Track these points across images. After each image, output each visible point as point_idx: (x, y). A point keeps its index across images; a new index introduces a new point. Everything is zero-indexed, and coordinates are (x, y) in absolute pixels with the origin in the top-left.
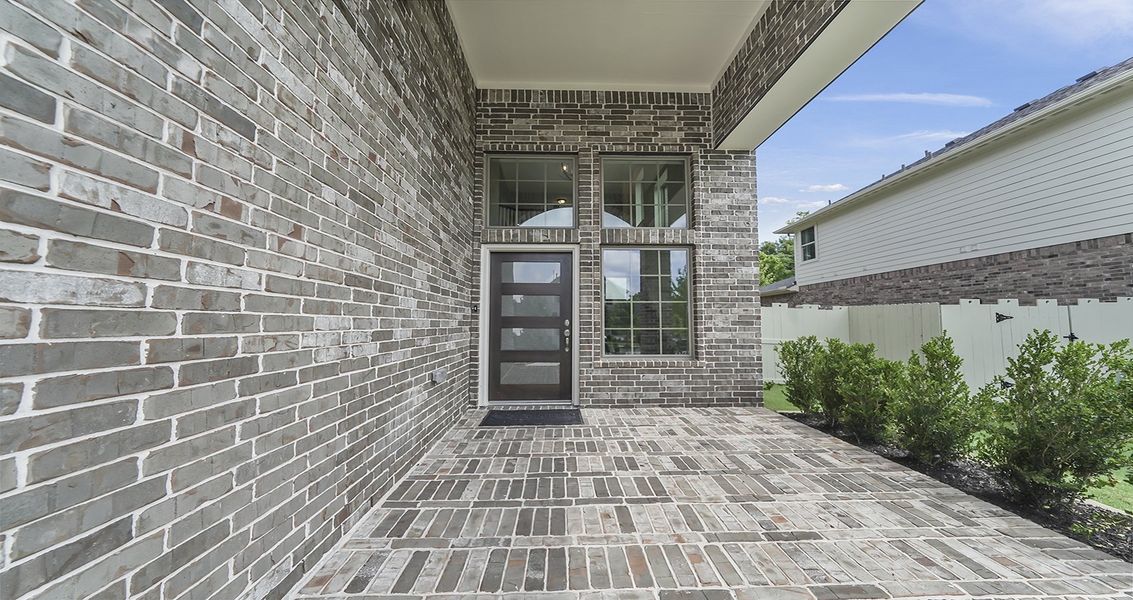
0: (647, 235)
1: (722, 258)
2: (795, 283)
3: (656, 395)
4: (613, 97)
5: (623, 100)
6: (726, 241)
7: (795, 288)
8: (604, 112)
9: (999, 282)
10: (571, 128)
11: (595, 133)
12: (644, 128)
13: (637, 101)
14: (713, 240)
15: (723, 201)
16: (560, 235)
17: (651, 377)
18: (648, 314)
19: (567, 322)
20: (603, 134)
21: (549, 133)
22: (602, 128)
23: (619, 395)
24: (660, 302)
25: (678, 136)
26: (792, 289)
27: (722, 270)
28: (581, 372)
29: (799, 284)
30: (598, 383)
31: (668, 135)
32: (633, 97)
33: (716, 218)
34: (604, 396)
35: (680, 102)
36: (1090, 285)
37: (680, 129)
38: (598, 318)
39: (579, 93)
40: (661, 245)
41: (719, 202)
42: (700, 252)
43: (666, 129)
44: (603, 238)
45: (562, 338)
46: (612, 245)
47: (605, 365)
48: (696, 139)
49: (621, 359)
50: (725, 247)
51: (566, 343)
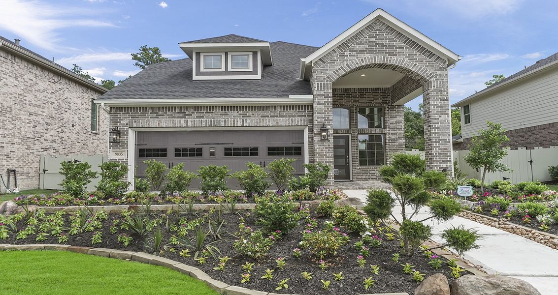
0: (371, 131)
1: (394, 137)
2: (461, 137)
3: (375, 177)
4: (360, 90)
5: (363, 91)
6: (395, 132)
7: (461, 140)
8: (358, 94)
9: (531, 140)
10: (348, 99)
11: (355, 101)
12: (369, 99)
13: (368, 91)
14: (391, 132)
15: (394, 120)
16: (346, 131)
17: (373, 172)
18: (372, 154)
19: (348, 157)
20: (357, 101)
21: (342, 101)
22: (357, 99)
23: (364, 177)
24: (375, 150)
25: (380, 101)
26: (459, 140)
27: (394, 141)
28: (353, 170)
29: (463, 138)
30: (358, 173)
31: (377, 101)
32: (366, 89)
33: (392, 125)
34: (360, 177)
35: (380, 90)
36: (553, 141)
37: (381, 99)
38: (357, 155)
39: (350, 89)
40: (375, 133)
41: (393, 121)
42: (387, 136)
43: (377, 99)
44: (358, 132)
45: (346, 161)
46: (361, 134)
47: (360, 168)
48: (385, 102)
49: (365, 167)
50: (394, 134)
51: (347, 163)
